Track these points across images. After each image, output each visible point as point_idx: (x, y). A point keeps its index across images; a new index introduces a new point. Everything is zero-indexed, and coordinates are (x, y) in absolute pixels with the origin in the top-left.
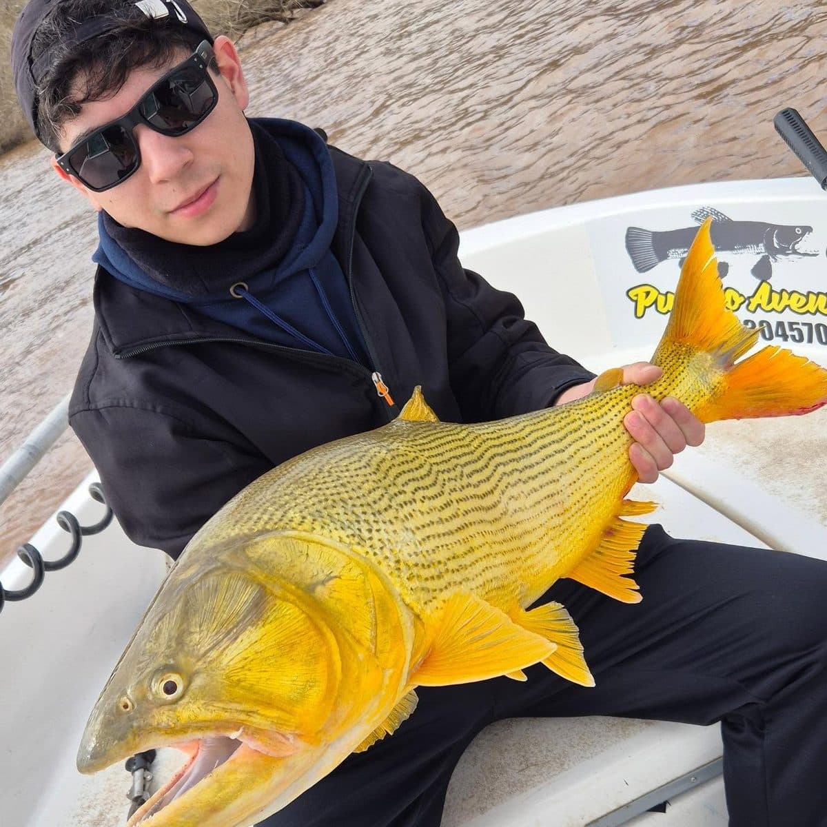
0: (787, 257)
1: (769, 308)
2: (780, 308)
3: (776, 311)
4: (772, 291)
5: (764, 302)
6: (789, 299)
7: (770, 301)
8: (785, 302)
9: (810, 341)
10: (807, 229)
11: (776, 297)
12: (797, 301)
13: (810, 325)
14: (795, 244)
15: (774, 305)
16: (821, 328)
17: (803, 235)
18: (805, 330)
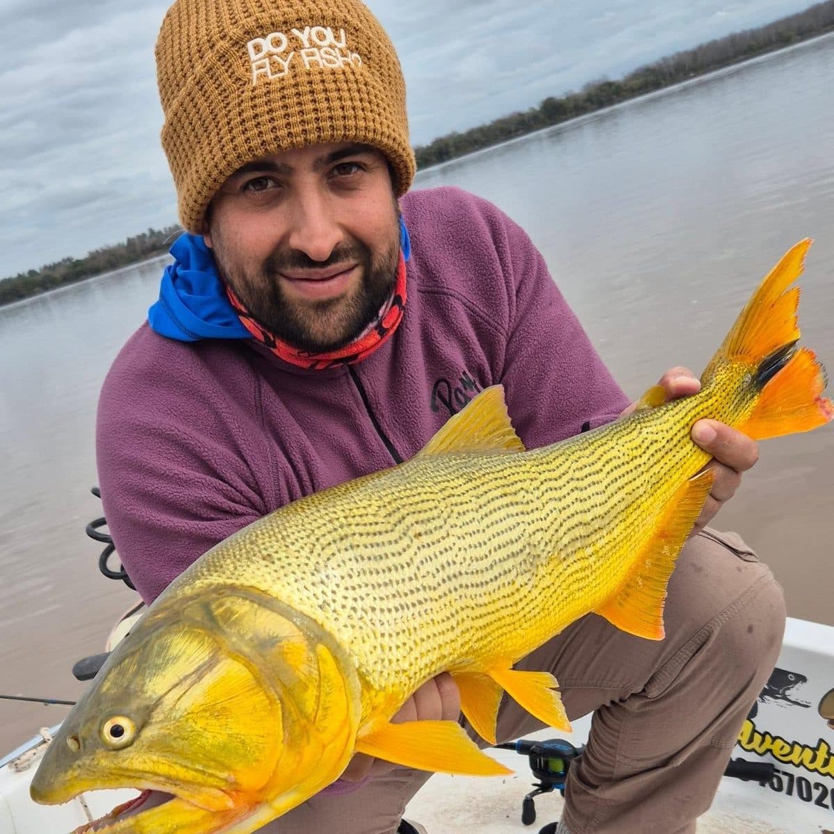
0: (776, 700)
1: (749, 747)
2: (761, 750)
3: (756, 752)
4: (754, 731)
5: (744, 740)
6: (772, 743)
7: (751, 740)
8: (767, 744)
9: (790, 792)
10: (801, 679)
11: (758, 738)
12: (780, 747)
13: (791, 776)
14: (786, 690)
15: (755, 745)
16: (803, 782)
17: (796, 682)
18: (785, 779)
